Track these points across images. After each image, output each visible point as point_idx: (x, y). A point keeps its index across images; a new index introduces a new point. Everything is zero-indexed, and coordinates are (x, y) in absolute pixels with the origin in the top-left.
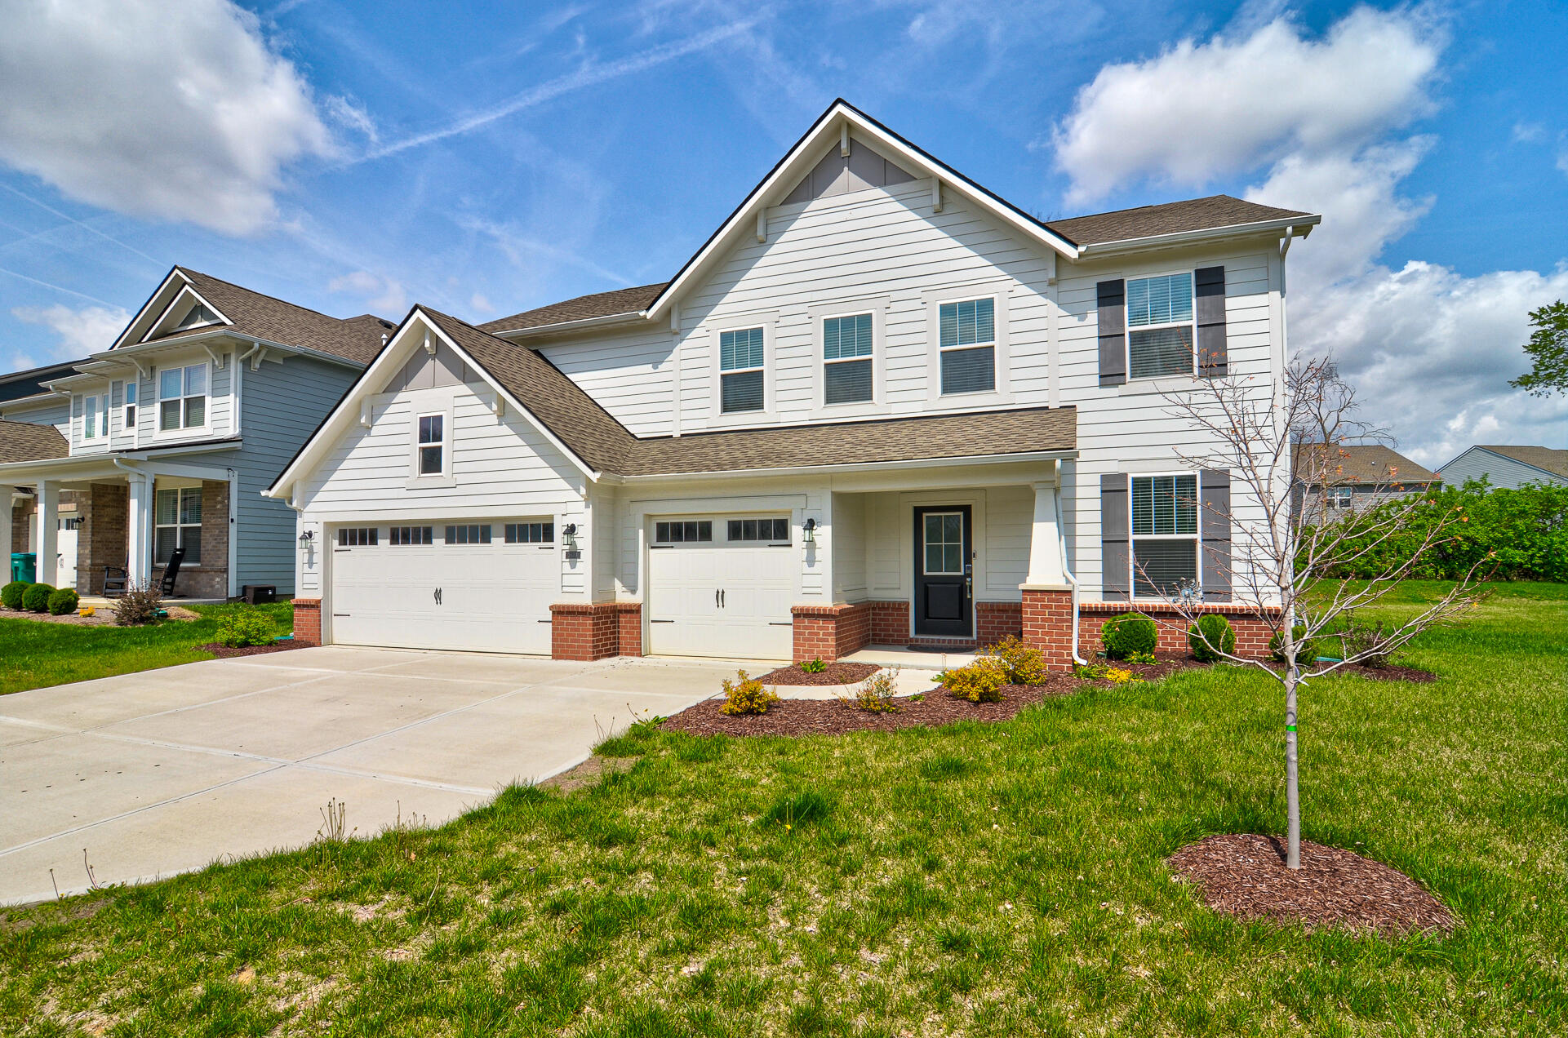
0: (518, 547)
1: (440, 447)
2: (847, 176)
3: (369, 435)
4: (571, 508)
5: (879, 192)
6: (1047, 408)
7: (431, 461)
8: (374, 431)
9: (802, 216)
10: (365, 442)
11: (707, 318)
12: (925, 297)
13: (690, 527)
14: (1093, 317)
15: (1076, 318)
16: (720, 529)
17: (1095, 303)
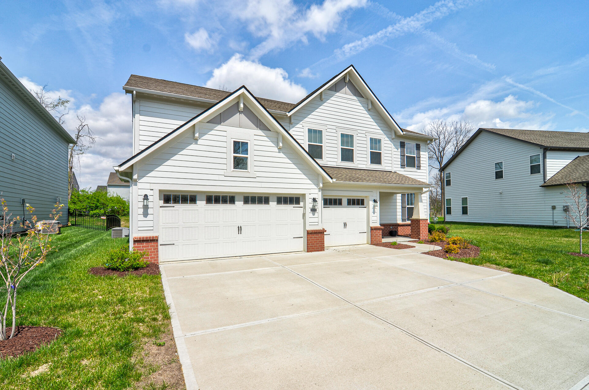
0: (283, 207)
1: (247, 158)
2: (346, 89)
3: (196, 144)
4: (312, 191)
5: (355, 98)
6: (391, 172)
7: (240, 163)
8: (200, 142)
9: (334, 96)
10: (193, 146)
11: (303, 121)
12: (367, 134)
13: (335, 200)
14: (399, 150)
15: (397, 149)
16: (345, 202)
17: (400, 146)
